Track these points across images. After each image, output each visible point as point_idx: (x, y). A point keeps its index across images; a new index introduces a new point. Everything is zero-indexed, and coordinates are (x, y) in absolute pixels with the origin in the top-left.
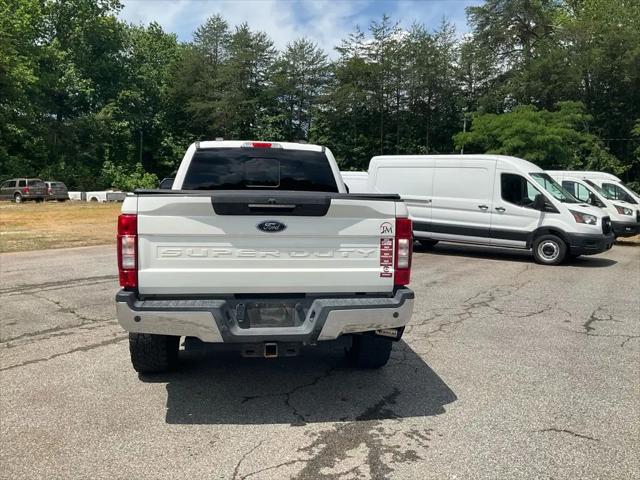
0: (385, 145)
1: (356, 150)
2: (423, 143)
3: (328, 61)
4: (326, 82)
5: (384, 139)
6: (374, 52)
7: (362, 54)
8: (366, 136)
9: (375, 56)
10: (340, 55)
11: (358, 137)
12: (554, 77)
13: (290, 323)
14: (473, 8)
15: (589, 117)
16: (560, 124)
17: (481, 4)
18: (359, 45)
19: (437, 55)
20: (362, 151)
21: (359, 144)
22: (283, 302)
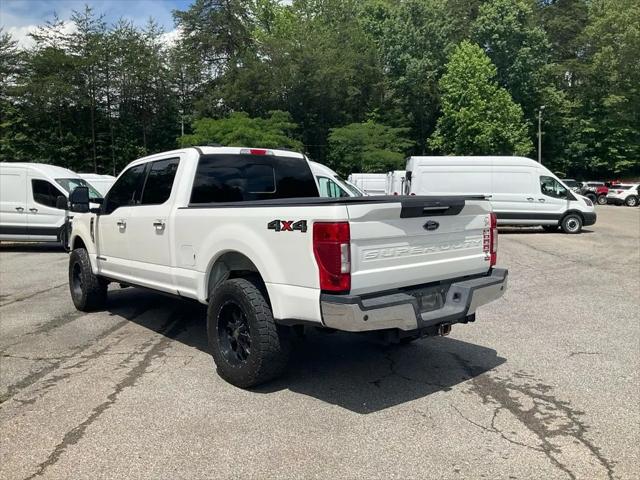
0: (98, 144)
1: (64, 149)
2: (140, 143)
3: (20, 48)
4: (18, 71)
5: (96, 139)
6: (76, 44)
7: (62, 45)
8: (74, 134)
9: (78, 48)
10: (34, 42)
11: (65, 135)
12: (260, 87)
13: (437, 307)
14: (179, 12)
15: (295, 125)
16: (273, 131)
17: (187, 10)
18: (58, 35)
19: (148, 55)
20: (73, 151)
21: (66, 143)
22: (435, 289)
